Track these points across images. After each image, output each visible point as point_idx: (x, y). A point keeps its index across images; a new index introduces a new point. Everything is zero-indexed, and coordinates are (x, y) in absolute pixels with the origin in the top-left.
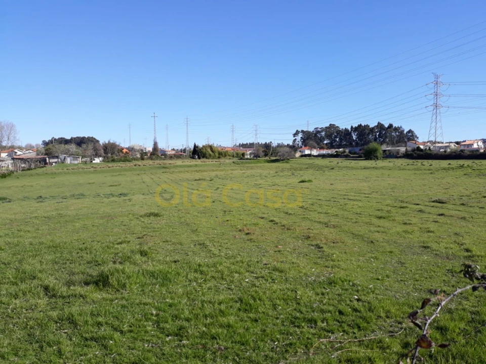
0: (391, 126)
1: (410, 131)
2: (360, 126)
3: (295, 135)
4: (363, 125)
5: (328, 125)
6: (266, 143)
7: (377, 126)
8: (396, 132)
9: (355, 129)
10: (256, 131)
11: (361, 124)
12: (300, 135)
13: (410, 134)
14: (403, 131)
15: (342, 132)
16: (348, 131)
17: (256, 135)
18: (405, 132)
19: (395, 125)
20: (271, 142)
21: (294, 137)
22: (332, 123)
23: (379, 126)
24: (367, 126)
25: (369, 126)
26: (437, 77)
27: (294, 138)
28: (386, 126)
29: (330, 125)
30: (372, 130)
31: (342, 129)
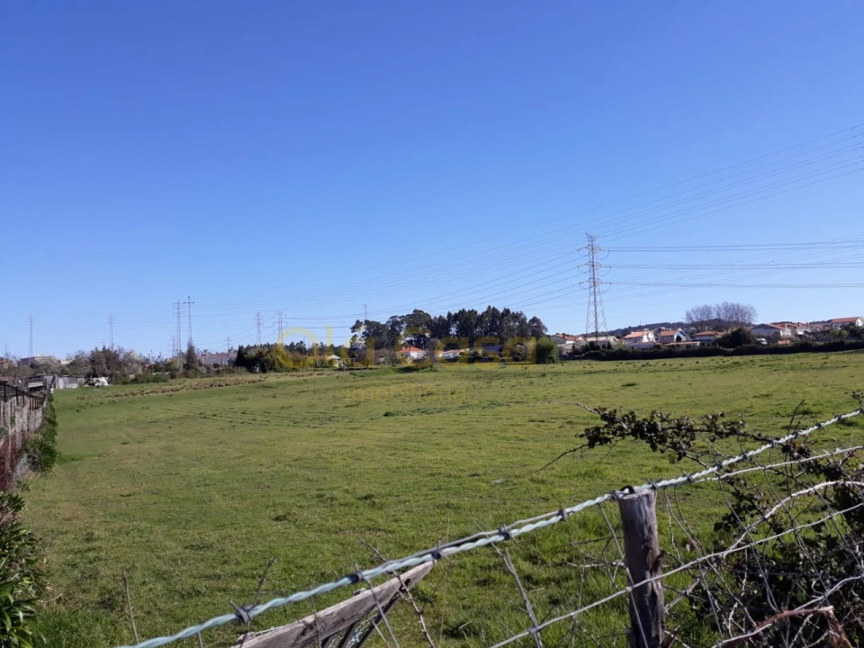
0: (507, 311)
1: (534, 320)
2: (462, 312)
3: (354, 328)
4: (467, 310)
5: (411, 312)
6: (292, 343)
7: (487, 312)
8: (515, 322)
9: (453, 318)
10: (280, 322)
11: (464, 310)
12: (363, 329)
13: (535, 324)
14: (525, 319)
15: (434, 323)
16: (444, 320)
17: (280, 329)
18: (528, 321)
19: (513, 310)
20: (302, 342)
21: (353, 332)
22: (419, 309)
23: (491, 313)
24: (473, 312)
25: (476, 313)
26: (592, 239)
27: (354, 334)
28: (501, 310)
29: (415, 311)
30: (481, 319)
31: (435, 318)
